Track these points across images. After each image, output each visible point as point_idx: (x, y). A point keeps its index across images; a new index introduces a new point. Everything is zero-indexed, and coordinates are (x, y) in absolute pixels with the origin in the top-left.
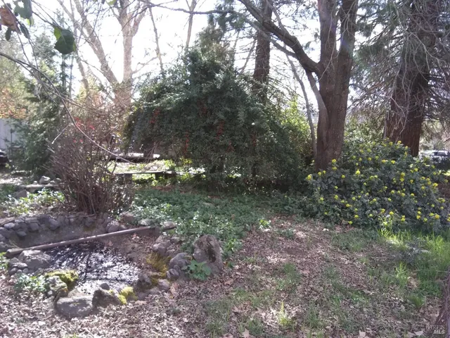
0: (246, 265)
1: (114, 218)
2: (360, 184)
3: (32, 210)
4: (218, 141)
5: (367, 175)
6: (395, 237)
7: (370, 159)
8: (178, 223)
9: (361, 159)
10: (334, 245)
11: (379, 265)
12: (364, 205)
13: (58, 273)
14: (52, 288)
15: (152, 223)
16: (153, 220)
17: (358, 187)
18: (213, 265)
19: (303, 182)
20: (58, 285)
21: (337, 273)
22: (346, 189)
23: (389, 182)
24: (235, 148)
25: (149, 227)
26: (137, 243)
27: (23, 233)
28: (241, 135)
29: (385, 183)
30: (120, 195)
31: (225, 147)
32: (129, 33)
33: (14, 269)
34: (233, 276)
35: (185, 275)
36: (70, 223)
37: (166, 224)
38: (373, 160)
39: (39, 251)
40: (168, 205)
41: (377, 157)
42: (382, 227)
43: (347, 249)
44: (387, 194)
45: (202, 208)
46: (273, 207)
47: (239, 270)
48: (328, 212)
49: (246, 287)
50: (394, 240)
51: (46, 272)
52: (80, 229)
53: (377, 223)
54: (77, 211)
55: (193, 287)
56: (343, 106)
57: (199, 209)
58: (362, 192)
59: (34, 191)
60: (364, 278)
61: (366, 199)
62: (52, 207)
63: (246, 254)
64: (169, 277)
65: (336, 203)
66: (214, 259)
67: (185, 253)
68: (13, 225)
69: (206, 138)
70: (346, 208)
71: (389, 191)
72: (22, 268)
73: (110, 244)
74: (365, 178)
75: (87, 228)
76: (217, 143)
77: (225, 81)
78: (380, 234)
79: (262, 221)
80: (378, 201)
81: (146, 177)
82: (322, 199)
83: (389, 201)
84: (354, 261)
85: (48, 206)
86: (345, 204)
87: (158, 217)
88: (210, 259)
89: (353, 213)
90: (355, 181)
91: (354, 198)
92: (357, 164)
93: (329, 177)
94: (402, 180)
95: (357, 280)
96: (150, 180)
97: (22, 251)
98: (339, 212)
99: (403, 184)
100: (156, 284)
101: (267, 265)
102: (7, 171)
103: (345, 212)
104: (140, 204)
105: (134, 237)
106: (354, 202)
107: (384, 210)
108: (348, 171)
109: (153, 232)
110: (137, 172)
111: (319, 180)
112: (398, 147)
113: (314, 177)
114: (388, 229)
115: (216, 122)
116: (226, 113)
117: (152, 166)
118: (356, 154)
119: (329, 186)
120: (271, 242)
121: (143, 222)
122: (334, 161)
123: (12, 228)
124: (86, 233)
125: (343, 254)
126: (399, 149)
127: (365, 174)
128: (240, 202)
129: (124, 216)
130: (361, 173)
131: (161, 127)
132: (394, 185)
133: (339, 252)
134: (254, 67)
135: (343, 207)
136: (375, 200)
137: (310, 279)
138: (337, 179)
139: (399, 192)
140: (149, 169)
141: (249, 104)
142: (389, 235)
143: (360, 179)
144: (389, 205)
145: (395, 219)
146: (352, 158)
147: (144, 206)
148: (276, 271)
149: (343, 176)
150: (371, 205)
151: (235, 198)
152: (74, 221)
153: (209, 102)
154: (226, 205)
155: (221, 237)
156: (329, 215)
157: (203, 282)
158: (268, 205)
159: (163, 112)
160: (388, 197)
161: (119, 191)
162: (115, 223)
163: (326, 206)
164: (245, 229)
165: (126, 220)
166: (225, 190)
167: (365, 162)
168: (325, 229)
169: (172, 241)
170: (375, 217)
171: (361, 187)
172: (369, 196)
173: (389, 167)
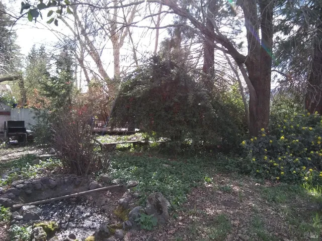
0: (188, 216)
1: (94, 178)
2: (285, 147)
3: (39, 173)
4: (174, 118)
5: (290, 139)
6: (314, 190)
7: (292, 127)
8: (140, 182)
9: (285, 127)
10: (263, 198)
11: (299, 215)
12: (288, 163)
13: (42, 224)
14: (35, 237)
15: (121, 182)
16: (121, 180)
17: (283, 149)
18: (160, 216)
19: (240, 146)
20: (40, 234)
21: (263, 223)
22: (273, 152)
23: (309, 144)
24: (187, 122)
25: (119, 185)
26: (110, 197)
27: (29, 191)
28: (192, 113)
29: (305, 146)
30: (100, 161)
31: (180, 122)
32: (117, 47)
33: (14, 220)
34: (176, 226)
35: (137, 226)
36: (64, 183)
37: (130, 182)
38: (295, 127)
39: (34, 206)
40: (136, 167)
41: (298, 125)
42: (304, 181)
43: (274, 200)
44: (307, 154)
45: (160, 169)
46: (217, 167)
47: (182, 221)
48: (259, 170)
49: (185, 236)
50: (314, 193)
51: (35, 223)
52: (71, 187)
53: (300, 178)
54: (70, 173)
55: (143, 236)
56: (268, 87)
57: (158, 169)
58: (287, 153)
59: (45, 159)
60: (285, 227)
61: (290, 158)
62: (53, 171)
63: (190, 207)
64: (124, 227)
65: (266, 163)
66: (161, 212)
67: (141, 207)
68: (22, 185)
69: (166, 116)
70: (274, 166)
71: (309, 151)
72: (19, 220)
73: (91, 198)
74: (288, 142)
75: (77, 186)
76: (174, 119)
77: (178, 74)
78: (302, 187)
79: (206, 178)
80: (300, 161)
81: (127, 146)
82: (254, 160)
83: (309, 160)
84: (279, 212)
85: (51, 170)
86: (273, 163)
87: (127, 177)
88: (158, 212)
89: (279, 171)
90: (280, 144)
91: (280, 158)
92: (282, 131)
93: (260, 142)
94: (319, 143)
95: (279, 229)
96: (129, 148)
97: (22, 206)
98: (268, 170)
99: (320, 146)
100: (114, 234)
101: (205, 216)
102: (34, 144)
103: (273, 169)
104: (115, 167)
105: (109, 193)
106: (280, 161)
107: (305, 167)
108: (274, 137)
109: (121, 189)
110: (122, 142)
111: (252, 145)
112: (315, 117)
113: (248, 143)
114: (309, 183)
115: (173, 104)
116: (180, 98)
117: (132, 138)
118: (281, 124)
119: (260, 149)
120: (211, 196)
121: (115, 181)
122: (263, 129)
123: (22, 188)
124: (75, 190)
125: (269, 206)
126: (317, 118)
127: (289, 139)
128: (192, 163)
129: (102, 177)
130: (286, 138)
131: (134, 109)
132: (313, 146)
133: (267, 204)
134: (203, 63)
135: (272, 165)
136: (297, 159)
137: (239, 228)
138: (266, 144)
139: (317, 152)
140: (131, 139)
141: (197, 89)
142: (310, 189)
143: (285, 143)
144: (309, 163)
145: (314, 175)
146: (278, 127)
147: (118, 169)
148: (212, 221)
149: (271, 141)
150: (294, 164)
151: (188, 160)
152: (67, 182)
153: (167, 90)
154: (180, 166)
155: (171, 193)
156: (261, 172)
157: (151, 231)
158: (214, 165)
159: (135, 99)
160: (308, 157)
161: (100, 158)
162: (95, 182)
163: (257, 165)
164: (192, 186)
165: (102, 180)
166: (182, 154)
167: (289, 129)
168: (257, 184)
169: (133, 197)
170: (298, 174)
171: (286, 149)
172: (293, 157)
173: (307, 133)
